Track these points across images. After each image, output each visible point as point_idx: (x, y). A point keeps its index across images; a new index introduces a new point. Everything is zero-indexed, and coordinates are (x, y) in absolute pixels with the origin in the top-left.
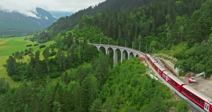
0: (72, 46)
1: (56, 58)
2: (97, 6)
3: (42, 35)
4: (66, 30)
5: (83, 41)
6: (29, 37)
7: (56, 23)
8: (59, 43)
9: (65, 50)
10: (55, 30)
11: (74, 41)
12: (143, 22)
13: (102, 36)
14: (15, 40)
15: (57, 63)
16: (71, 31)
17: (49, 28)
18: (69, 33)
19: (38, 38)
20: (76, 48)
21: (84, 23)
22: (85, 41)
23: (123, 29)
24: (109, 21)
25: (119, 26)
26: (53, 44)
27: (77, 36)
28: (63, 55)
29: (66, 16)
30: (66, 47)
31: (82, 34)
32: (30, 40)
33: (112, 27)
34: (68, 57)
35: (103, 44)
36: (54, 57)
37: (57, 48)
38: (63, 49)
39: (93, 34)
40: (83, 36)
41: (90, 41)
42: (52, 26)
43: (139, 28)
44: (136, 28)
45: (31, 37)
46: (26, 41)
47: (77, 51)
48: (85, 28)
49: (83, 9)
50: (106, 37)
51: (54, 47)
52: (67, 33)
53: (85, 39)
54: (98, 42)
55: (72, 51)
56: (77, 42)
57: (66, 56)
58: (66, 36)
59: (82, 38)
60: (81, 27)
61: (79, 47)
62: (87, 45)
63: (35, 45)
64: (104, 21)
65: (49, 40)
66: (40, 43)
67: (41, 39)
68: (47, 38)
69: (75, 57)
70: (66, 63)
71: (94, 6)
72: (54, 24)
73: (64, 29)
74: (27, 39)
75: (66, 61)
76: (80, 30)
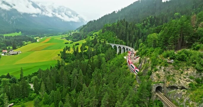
0: (97, 44)
1: (87, 52)
2: (120, 11)
3: (75, 35)
4: (93, 32)
5: (103, 42)
6: (64, 36)
7: (86, 25)
8: (89, 43)
9: (92, 47)
10: (84, 31)
11: (98, 41)
12: (146, 29)
13: (116, 39)
14: (55, 38)
15: (88, 54)
16: (97, 33)
17: (80, 29)
18: (96, 34)
19: (72, 37)
20: (99, 46)
21: (105, 29)
22: (105, 42)
23: (130, 35)
24: (121, 29)
25: (128, 33)
26: (84, 43)
27: (100, 38)
28: (91, 50)
29: (94, 20)
30: (93, 45)
31: (103, 37)
32: (66, 39)
33: (123, 33)
34: (94, 51)
35: (116, 44)
36: (86, 51)
37: (87, 45)
38: (91, 46)
39: (111, 37)
40: (104, 38)
41: (108, 41)
42: (83, 28)
43: (142, 34)
44: (141, 34)
45: (66, 36)
46: (63, 39)
47: (99, 48)
48: (106, 33)
49: (108, 14)
50: (119, 40)
51: (86, 45)
52: (93, 34)
53: (105, 41)
54: (113, 42)
55: (96, 48)
56: (100, 42)
57: (93, 50)
58: (93, 37)
59: (103, 39)
60: (103, 32)
61: (101, 45)
62: (106, 44)
63: (71, 43)
64: (118, 29)
65: (80, 39)
66: (74, 41)
67: (74, 38)
68: (79, 38)
69: (98, 51)
70: (93, 54)
71: (118, 11)
72: (84, 26)
73: (92, 30)
74: (63, 38)
75: (93, 53)
76: (102, 34)
